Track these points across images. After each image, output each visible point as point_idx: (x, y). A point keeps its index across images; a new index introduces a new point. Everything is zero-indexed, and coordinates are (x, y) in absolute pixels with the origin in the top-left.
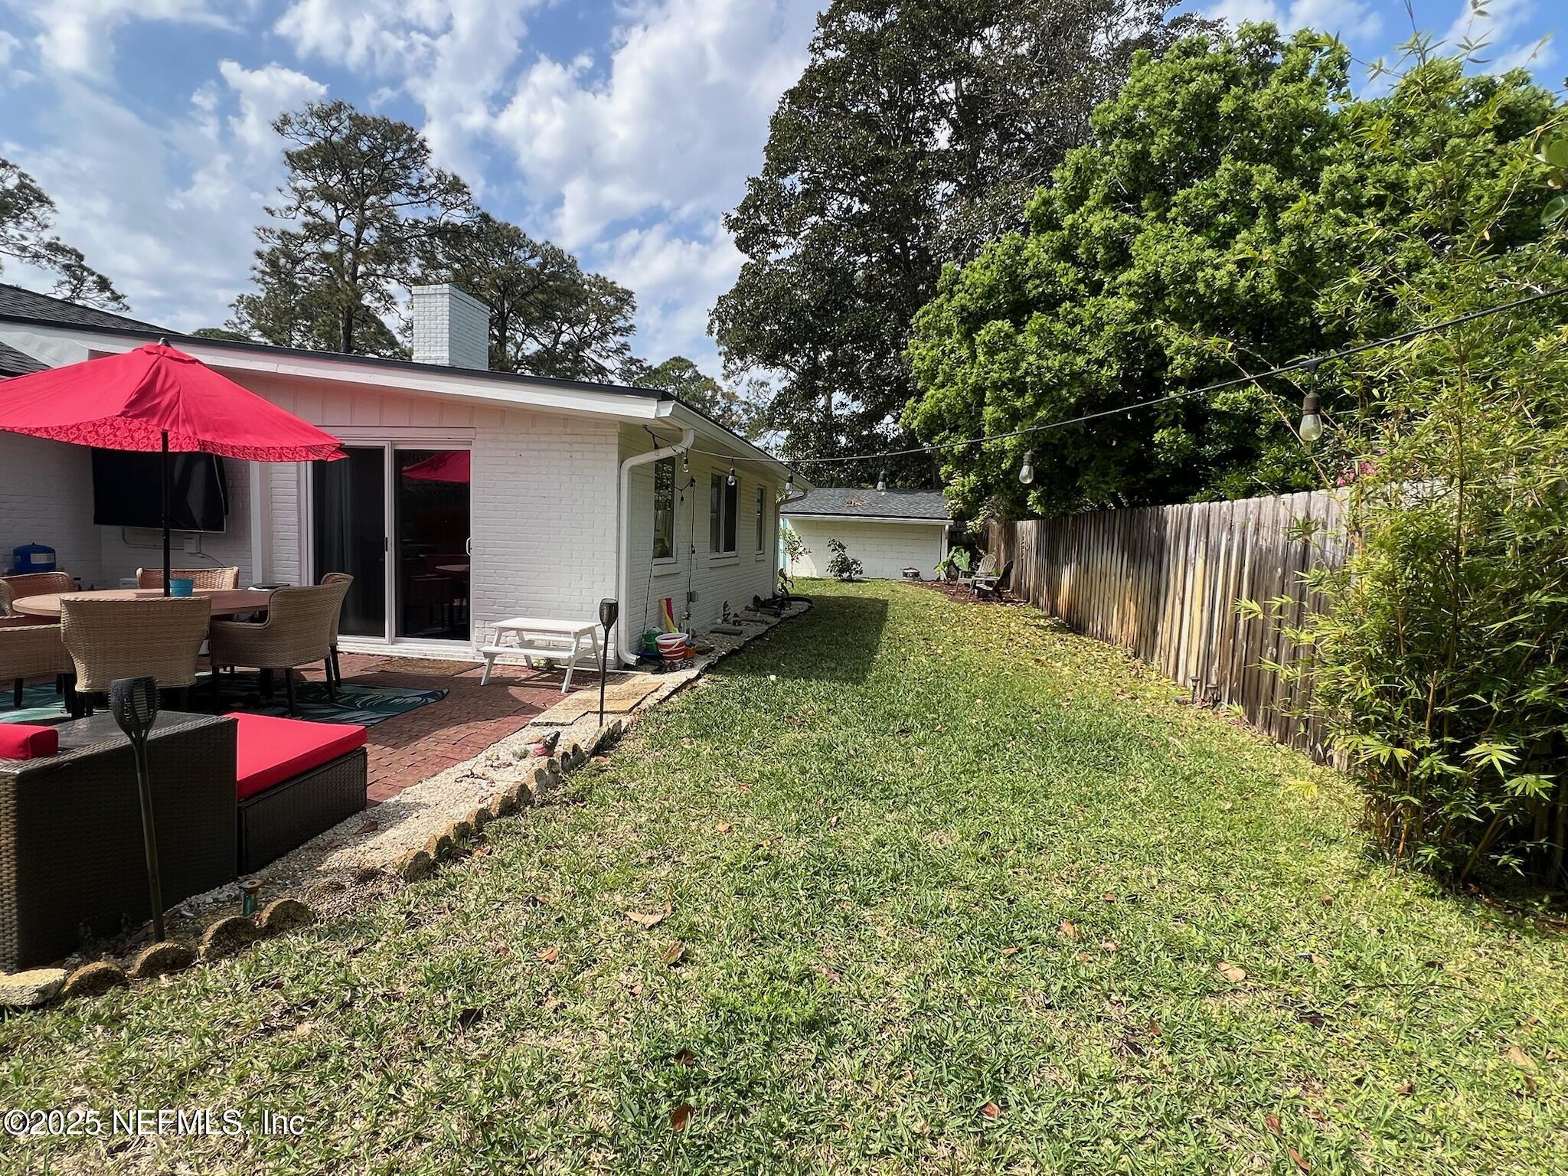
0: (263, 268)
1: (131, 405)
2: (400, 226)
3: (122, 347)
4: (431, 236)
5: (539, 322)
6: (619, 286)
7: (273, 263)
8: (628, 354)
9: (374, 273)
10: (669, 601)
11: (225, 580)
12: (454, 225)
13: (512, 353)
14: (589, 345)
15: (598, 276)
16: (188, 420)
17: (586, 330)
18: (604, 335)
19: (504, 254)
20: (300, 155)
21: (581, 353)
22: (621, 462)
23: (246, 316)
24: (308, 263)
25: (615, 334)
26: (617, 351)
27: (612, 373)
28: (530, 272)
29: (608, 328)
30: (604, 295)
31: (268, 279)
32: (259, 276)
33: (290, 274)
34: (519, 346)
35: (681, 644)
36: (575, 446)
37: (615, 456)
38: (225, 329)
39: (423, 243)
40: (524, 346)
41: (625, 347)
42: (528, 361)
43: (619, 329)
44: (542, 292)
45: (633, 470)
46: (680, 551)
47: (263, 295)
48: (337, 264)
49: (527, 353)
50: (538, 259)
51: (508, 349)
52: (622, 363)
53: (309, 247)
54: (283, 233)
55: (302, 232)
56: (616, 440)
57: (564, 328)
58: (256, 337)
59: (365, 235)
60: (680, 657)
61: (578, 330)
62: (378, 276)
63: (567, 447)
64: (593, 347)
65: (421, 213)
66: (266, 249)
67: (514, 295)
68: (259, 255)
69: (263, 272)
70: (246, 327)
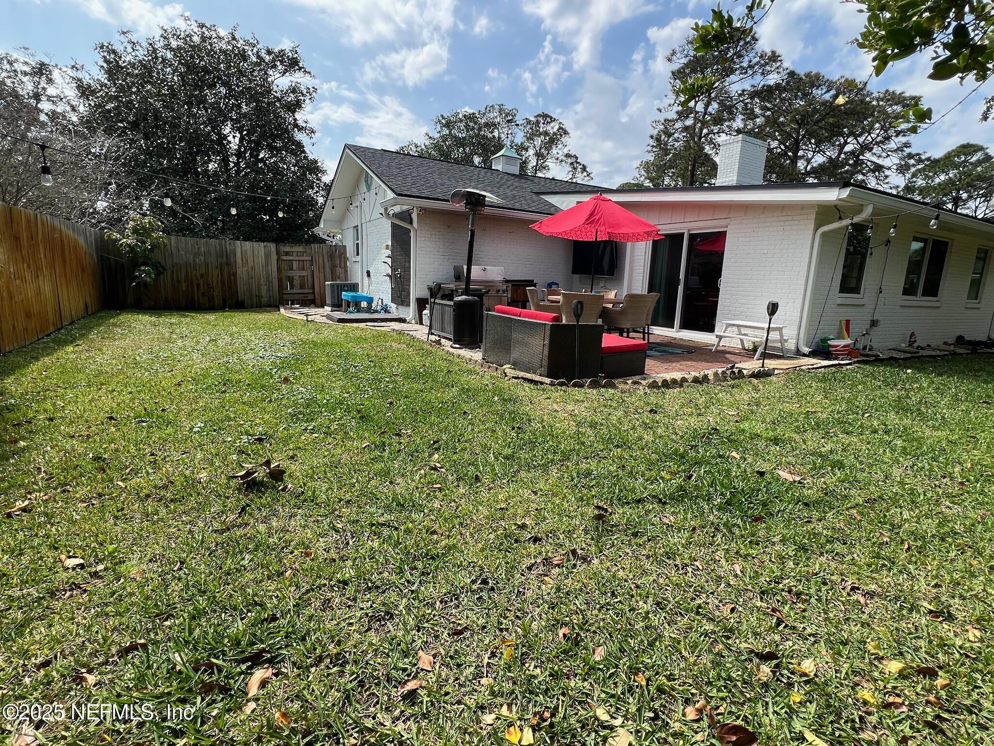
0: (652, 144)
1: (587, 220)
2: (731, 98)
3: (585, 198)
4: (752, 98)
5: (829, 139)
6: (907, 94)
7: (658, 140)
8: (908, 150)
9: (711, 132)
10: (848, 322)
11: (611, 295)
12: (769, 86)
13: (802, 167)
14: (871, 150)
15: (887, 91)
16: (604, 224)
17: (869, 138)
18: (887, 138)
19: (805, 95)
20: (679, 71)
21: (861, 157)
22: (816, 230)
23: (643, 173)
24: (676, 135)
25: (897, 136)
26: (899, 149)
27: (889, 169)
28: (824, 103)
29: (891, 132)
30: (891, 106)
31: (654, 149)
32: (650, 148)
33: (666, 144)
34: (809, 161)
35: (845, 346)
36: (787, 223)
37: (812, 227)
38: (632, 182)
39: (746, 104)
40: (813, 160)
41: (907, 145)
42: (815, 172)
43: (901, 132)
44: (832, 117)
45: (824, 234)
46: (867, 290)
47: (652, 159)
48: (691, 132)
49: (815, 165)
50: (833, 92)
51: (799, 164)
52: (900, 159)
53: (678, 125)
54: (665, 120)
55: (675, 116)
56: (814, 217)
57: (849, 140)
58: (647, 183)
59: (710, 109)
60: (843, 355)
61: (861, 140)
62: (714, 134)
63: (782, 224)
64: (874, 151)
65: (747, 85)
66: (655, 132)
67: (808, 123)
68: (652, 137)
69: (653, 146)
70: (642, 179)
